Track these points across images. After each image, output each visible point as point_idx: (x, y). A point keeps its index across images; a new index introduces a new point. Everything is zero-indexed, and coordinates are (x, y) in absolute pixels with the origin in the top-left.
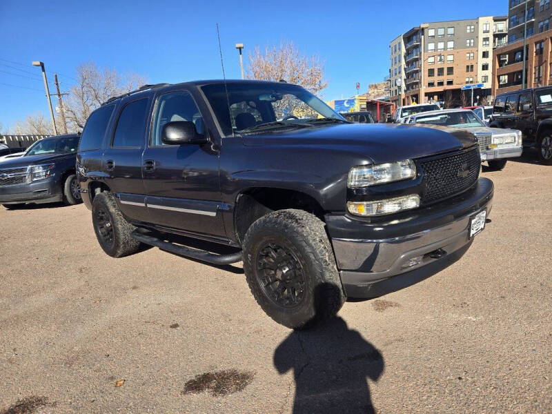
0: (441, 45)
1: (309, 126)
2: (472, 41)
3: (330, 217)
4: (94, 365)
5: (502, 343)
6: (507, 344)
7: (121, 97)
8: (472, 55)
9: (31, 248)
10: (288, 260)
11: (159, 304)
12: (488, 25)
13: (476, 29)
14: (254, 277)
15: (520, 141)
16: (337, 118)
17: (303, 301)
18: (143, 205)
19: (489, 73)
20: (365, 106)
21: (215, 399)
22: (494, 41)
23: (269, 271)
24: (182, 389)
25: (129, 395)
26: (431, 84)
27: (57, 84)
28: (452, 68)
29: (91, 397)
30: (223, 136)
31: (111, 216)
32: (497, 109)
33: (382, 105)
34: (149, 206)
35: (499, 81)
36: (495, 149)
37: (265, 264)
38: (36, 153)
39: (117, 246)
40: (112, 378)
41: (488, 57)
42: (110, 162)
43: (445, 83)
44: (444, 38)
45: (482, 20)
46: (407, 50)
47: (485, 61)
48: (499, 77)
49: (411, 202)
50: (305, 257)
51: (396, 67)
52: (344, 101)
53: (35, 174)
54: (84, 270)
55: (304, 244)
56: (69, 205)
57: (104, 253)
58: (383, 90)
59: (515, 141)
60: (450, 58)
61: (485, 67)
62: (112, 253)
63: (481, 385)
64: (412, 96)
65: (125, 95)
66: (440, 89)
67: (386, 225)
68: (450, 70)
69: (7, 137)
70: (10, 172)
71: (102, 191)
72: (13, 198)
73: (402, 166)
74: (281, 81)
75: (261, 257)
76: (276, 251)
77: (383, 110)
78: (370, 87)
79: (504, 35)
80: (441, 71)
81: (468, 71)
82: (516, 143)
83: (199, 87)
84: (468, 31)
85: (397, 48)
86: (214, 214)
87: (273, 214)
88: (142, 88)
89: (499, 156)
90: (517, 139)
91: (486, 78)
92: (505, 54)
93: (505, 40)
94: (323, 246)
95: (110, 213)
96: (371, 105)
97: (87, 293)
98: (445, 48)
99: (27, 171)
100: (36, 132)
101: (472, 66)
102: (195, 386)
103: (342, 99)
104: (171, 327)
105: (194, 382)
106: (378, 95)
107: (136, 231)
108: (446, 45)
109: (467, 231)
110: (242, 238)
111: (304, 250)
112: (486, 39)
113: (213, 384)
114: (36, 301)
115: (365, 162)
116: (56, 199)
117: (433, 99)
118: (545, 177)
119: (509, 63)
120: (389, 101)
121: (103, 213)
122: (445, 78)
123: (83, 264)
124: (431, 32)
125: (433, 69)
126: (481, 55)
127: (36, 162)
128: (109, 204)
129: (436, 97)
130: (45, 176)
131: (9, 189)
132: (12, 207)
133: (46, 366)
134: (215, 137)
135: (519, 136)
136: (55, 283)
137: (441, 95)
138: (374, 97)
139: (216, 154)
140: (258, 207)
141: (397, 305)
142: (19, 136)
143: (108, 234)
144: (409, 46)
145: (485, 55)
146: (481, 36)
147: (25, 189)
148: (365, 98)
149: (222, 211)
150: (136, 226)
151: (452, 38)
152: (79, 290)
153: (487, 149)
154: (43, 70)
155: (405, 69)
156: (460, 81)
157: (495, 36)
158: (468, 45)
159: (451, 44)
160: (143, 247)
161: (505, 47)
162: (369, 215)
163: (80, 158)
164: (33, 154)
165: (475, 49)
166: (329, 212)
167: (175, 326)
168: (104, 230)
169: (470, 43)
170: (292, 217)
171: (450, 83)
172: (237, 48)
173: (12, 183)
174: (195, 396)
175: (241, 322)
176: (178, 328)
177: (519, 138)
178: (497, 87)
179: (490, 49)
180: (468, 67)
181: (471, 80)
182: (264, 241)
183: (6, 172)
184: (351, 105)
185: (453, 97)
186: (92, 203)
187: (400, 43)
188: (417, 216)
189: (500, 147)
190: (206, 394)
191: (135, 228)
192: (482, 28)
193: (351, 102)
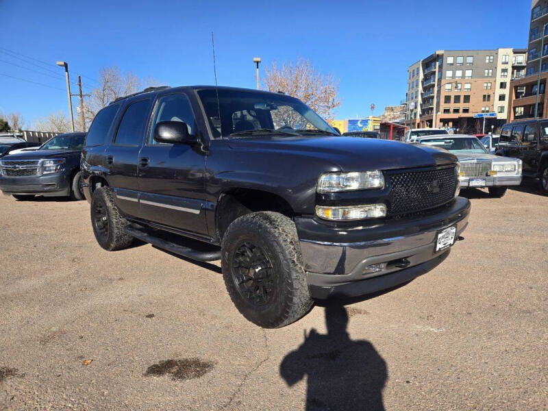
0: (459, 73)
1: (297, 135)
2: (491, 71)
3: (300, 219)
4: (67, 344)
5: (458, 354)
6: (461, 356)
7: (126, 97)
8: (489, 85)
9: (31, 236)
10: (261, 261)
11: (141, 295)
12: (508, 57)
13: (496, 60)
14: (230, 275)
15: (520, 170)
16: (331, 131)
17: (271, 299)
18: (136, 200)
19: (505, 103)
20: (378, 128)
21: (173, 382)
22: (513, 73)
23: (244, 270)
24: (144, 372)
25: (93, 373)
26: (447, 111)
27: (80, 85)
28: (469, 96)
29: (59, 371)
30: (212, 138)
31: (108, 210)
32: (503, 138)
33: (395, 128)
34: (141, 201)
35: (515, 113)
36: (495, 176)
37: (240, 262)
38: (50, 148)
39: (111, 240)
40: (81, 357)
41: (505, 88)
42: (111, 158)
43: (461, 111)
44: (463, 67)
45: (501, 51)
46: (425, 76)
47: (503, 91)
48: (514, 108)
49: (378, 211)
50: (275, 257)
51: (413, 91)
52: (358, 121)
53: (46, 167)
54: (76, 260)
55: (275, 244)
56: (77, 200)
57: (99, 246)
58: (399, 113)
59: (515, 170)
60: (468, 86)
61: (502, 98)
62: (106, 246)
63: (426, 390)
64: (427, 121)
65: (131, 96)
66: (456, 116)
67: (350, 229)
68: (467, 99)
69: (27, 132)
70: (22, 163)
71: (102, 186)
72: (23, 189)
73: (370, 176)
74: (279, 92)
75: (237, 255)
76: (252, 251)
77: (395, 133)
78: (387, 109)
79: (523, 68)
80: (457, 99)
81: (484, 100)
82: (516, 172)
83: (195, 91)
84: (487, 61)
85: (416, 73)
86: (197, 212)
87: (250, 215)
88: (146, 90)
89: (498, 183)
90: (517, 168)
91: (502, 108)
92: (522, 86)
93: (523, 72)
94: (292, 247)
95: (106, 207)
96: (385, 127)
97: (75, 280)
98: (463, 76)
99: (38, 165)
100: (56, 130)
101: (489, 96)
102: (157, 370)
103: (357, 119)
104: (147, 316)
105: (156, 366)
106: (394, 118)
107: (131, 226)
108: (464, 74)
109: (433, 244)
110: (222, 236)
111: (275, 250)
112: (504, 70)
113: (174, 370)
114: (25, 284)
115: (335, 169)
116: (63, 193)
117: (448, 125)
118: (543, 207)
119: (525, 96)
120: (404, 124)
121: (101, 207)
122: (461, 105)
123: (78, 254)
124: (450, 60)
125: (450, 96)
126: (498, 85)
127: (48, 157)
128: (106, 198)
129: (451, 124)
130: (55, 170)
131: (19, 180)
132: (21, 198)
133: (22, 342)
134: (205, 139)
135: (519, 165)
136: (46, 269)
137: (457, 123)
138: (390, 120)
139: (203, 154)
140: (240, 208)
141: (365, 313)
142: (39, 133)
143: (104, 227)
144: (427, 72)
145: (503, 85)
146: (500, 67)
147: (34, 182)
148: (379, 119)
149: (206, 209)
150: (130, 221)
151: (471, 66)
152: (68, 277)
153: (487, 175)
154: (67, 71)
155: (421, 94)
156: (476, 109)
157: (514, 68)
158: (486, 75)
159: (469, 73)
160: (136, 243)
161: (522, 80)
162: (335, 219)
163: (85, 153)
164: (47, 148)
165: (492, 80)
166: (300, 215)
167: (151, 316)
168: (100, 223)
169: (488, 73)
170: (267, 218)
171: (466, 111)
172: (255, 62)
173: (23, 175)
174: (155, 379)
175: (214, 317)
176: (153, 318)
177: (519, 166)
178: (512, 118)
179: (508, 81)
180: (484, 96)
181: (487, 109)
182: (240, 240)
183: (19, 164)
184: (364, 125)
185: (468, 124)
186: (91, 196)
187: (418, 69)
188: (382, 225)
189: (499, 175)
190: (166, 378)
191: (129, 223)
192: (501, 59)
193: (365, 122)
